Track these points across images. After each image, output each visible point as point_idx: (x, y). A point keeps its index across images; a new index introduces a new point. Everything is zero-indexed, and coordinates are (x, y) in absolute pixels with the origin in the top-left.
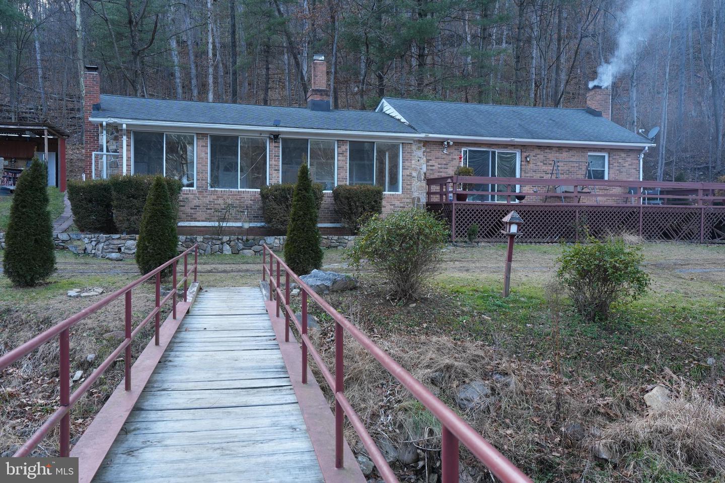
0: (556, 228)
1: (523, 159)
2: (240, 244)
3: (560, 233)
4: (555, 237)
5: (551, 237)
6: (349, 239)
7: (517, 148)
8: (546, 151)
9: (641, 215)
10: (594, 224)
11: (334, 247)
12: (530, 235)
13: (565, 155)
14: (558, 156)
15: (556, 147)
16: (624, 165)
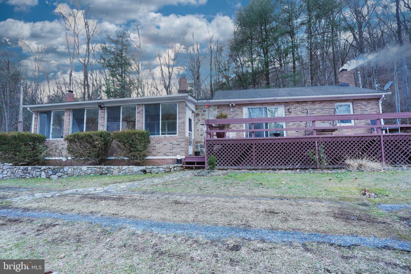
0: (297, 157)
1: (287, 111)
2: (50, 172)
3: (301, 160)
4: (297, 164)
5: (293, 164)
6: (115, 168)
7: (282, 104)
8: (303, 104)
9: (382, 143)
10: (334, 152)
11: (105, 174)
12: (273, 163)
13: (317, 106)
14: (313, 107)
15: (310, 101)
16: (366, 109)
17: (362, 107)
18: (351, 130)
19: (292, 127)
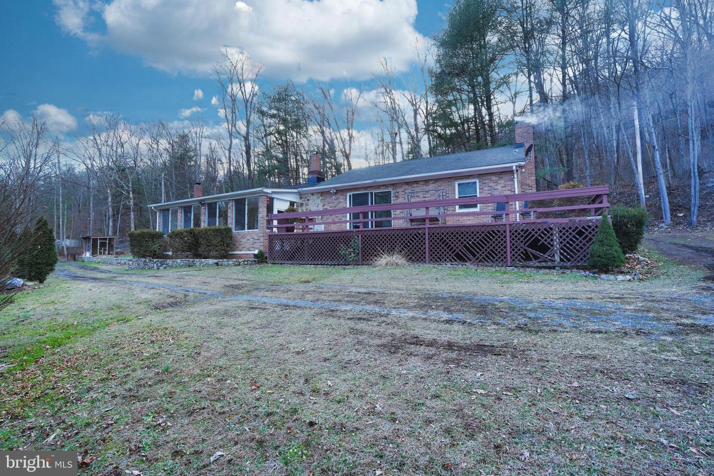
13: (431, 186)
14: (425, 188)
15: (422, 181)
16: (496, 188)
17: (490, 184)
18: (473, 218)
19: (399, 216)
